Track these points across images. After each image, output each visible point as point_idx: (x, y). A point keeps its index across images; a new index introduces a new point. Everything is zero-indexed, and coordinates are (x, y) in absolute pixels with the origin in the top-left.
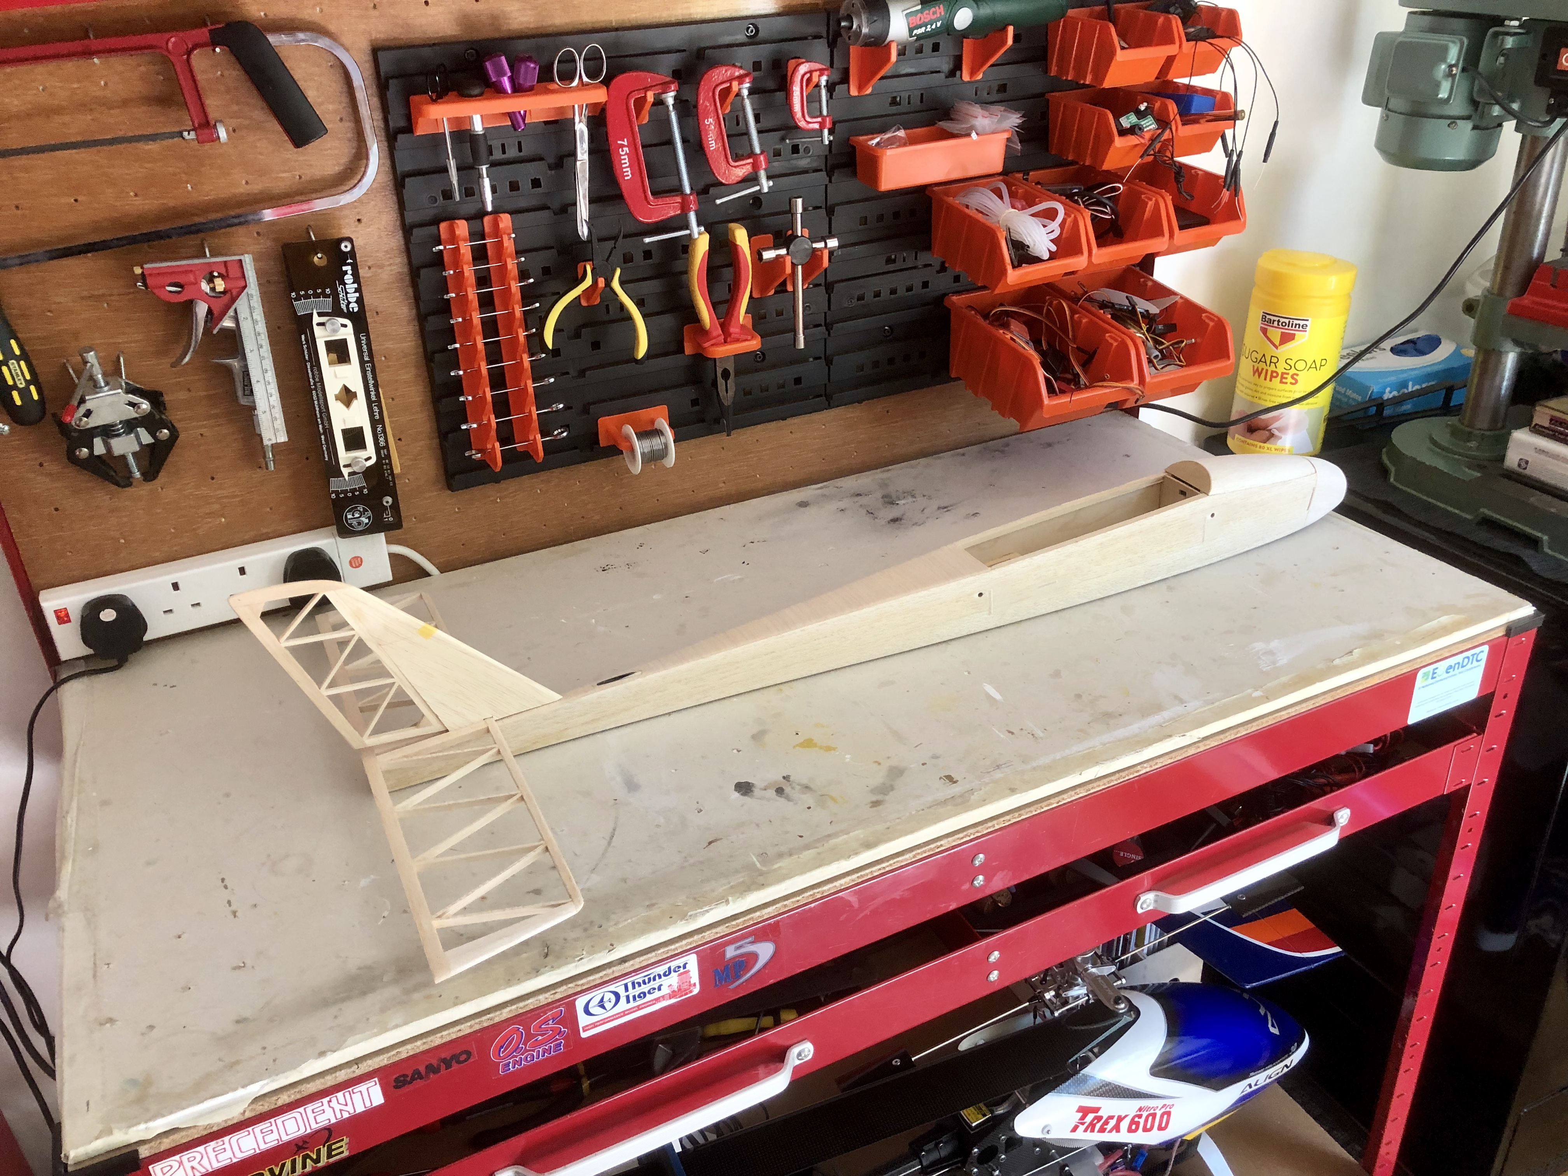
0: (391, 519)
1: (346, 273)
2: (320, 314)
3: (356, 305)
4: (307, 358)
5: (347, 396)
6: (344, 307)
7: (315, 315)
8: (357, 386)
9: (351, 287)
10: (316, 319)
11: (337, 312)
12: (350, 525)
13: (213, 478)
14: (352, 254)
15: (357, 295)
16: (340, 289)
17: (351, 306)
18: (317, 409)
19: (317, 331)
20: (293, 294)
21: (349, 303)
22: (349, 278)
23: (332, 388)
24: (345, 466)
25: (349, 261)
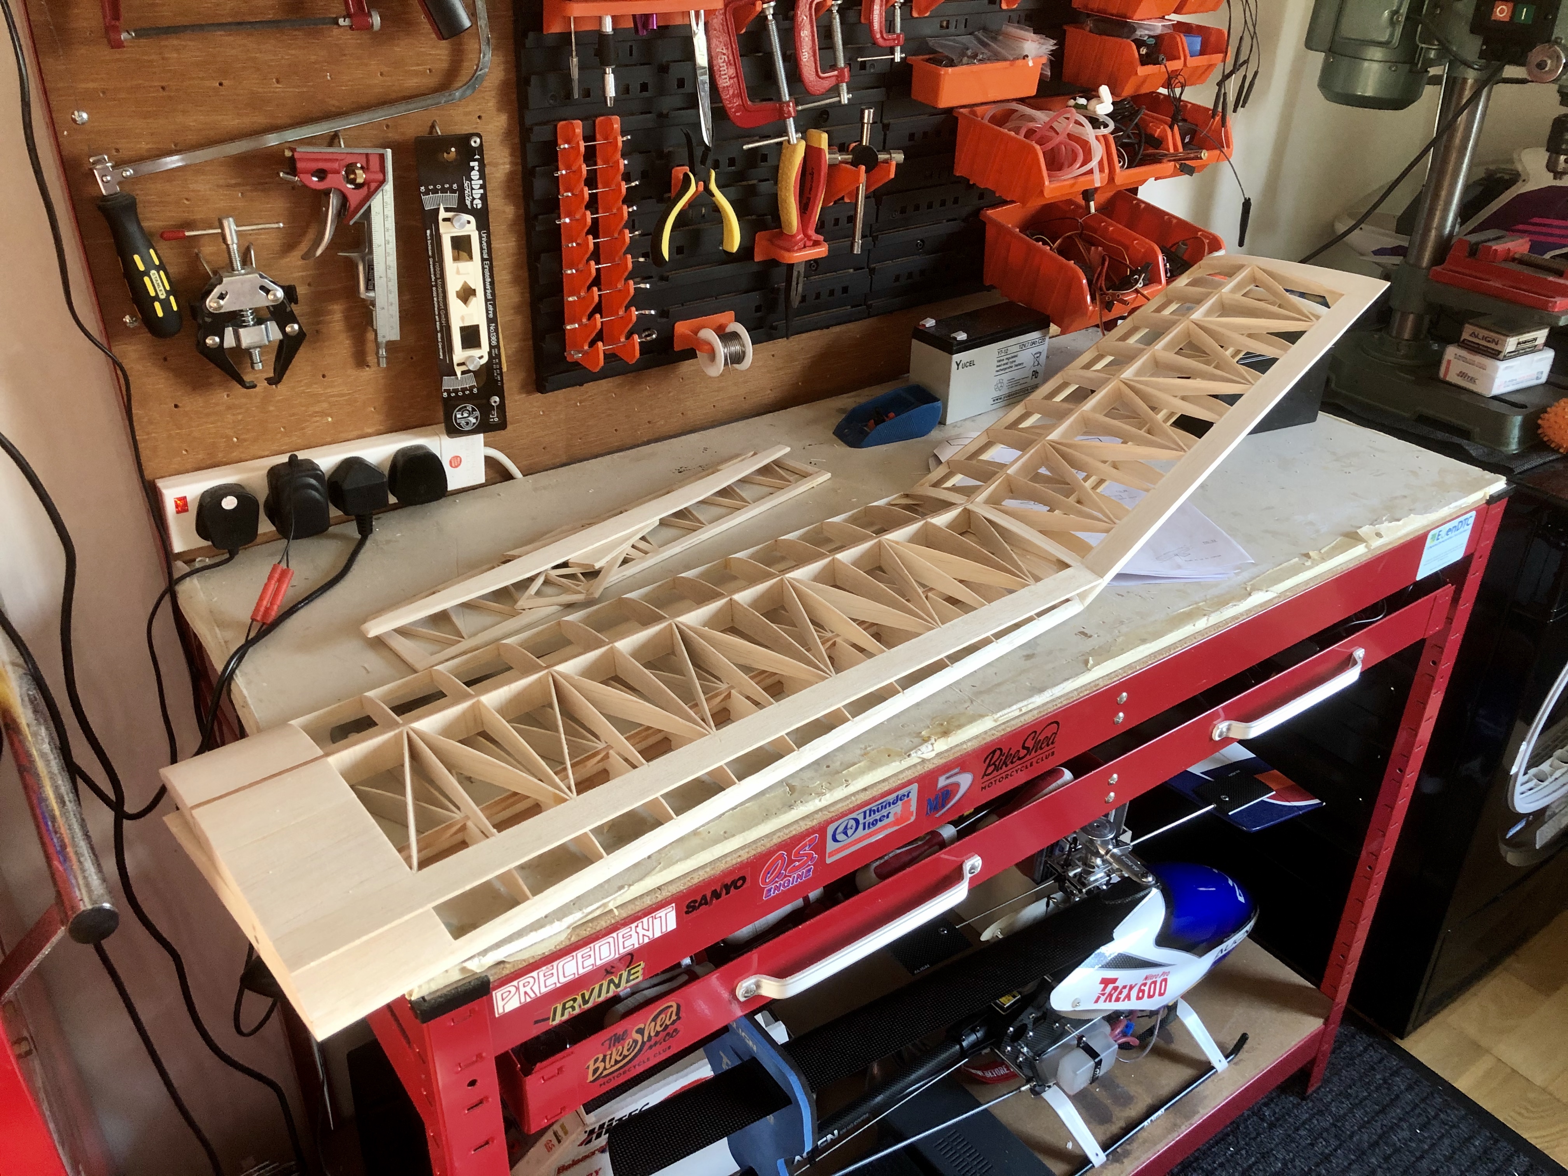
0: (496, 420)
1: (473, 168)
2: (447, 210)
3: (480, 202)
4: (430, 253)
5: (466, 294)
6: (468, 203)
7: (442, 210)
8: (477, 282)
9: (477, 183)
10: (443, 214)
11: (462, 208)
12: (459, 425)
13: (324, 376)
14: (480, 149)
15: (482, 191)
16: (466, 185)
17: (475, 202)
18: (436, 306)
19: (443, 228)
20: (423, 188)
21: (474, 199)
22: (475, 174)
23: (453, 285)
24: (459, 365)
25: (477, 157)
